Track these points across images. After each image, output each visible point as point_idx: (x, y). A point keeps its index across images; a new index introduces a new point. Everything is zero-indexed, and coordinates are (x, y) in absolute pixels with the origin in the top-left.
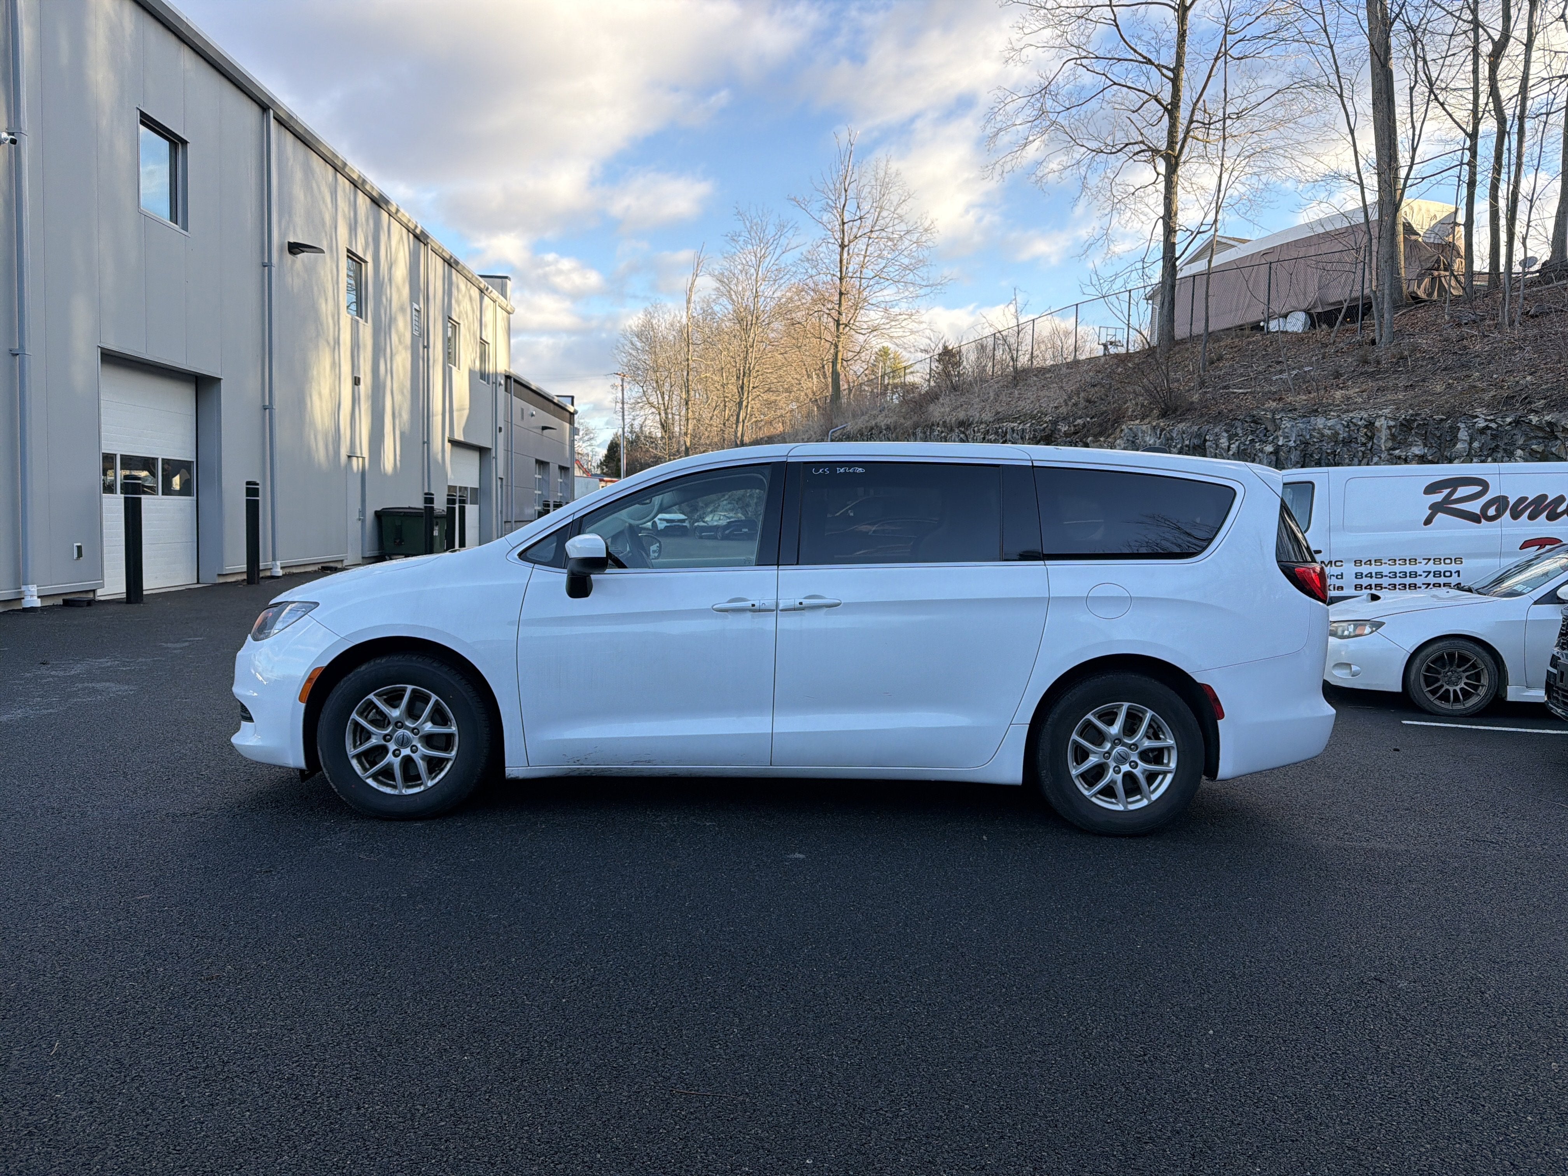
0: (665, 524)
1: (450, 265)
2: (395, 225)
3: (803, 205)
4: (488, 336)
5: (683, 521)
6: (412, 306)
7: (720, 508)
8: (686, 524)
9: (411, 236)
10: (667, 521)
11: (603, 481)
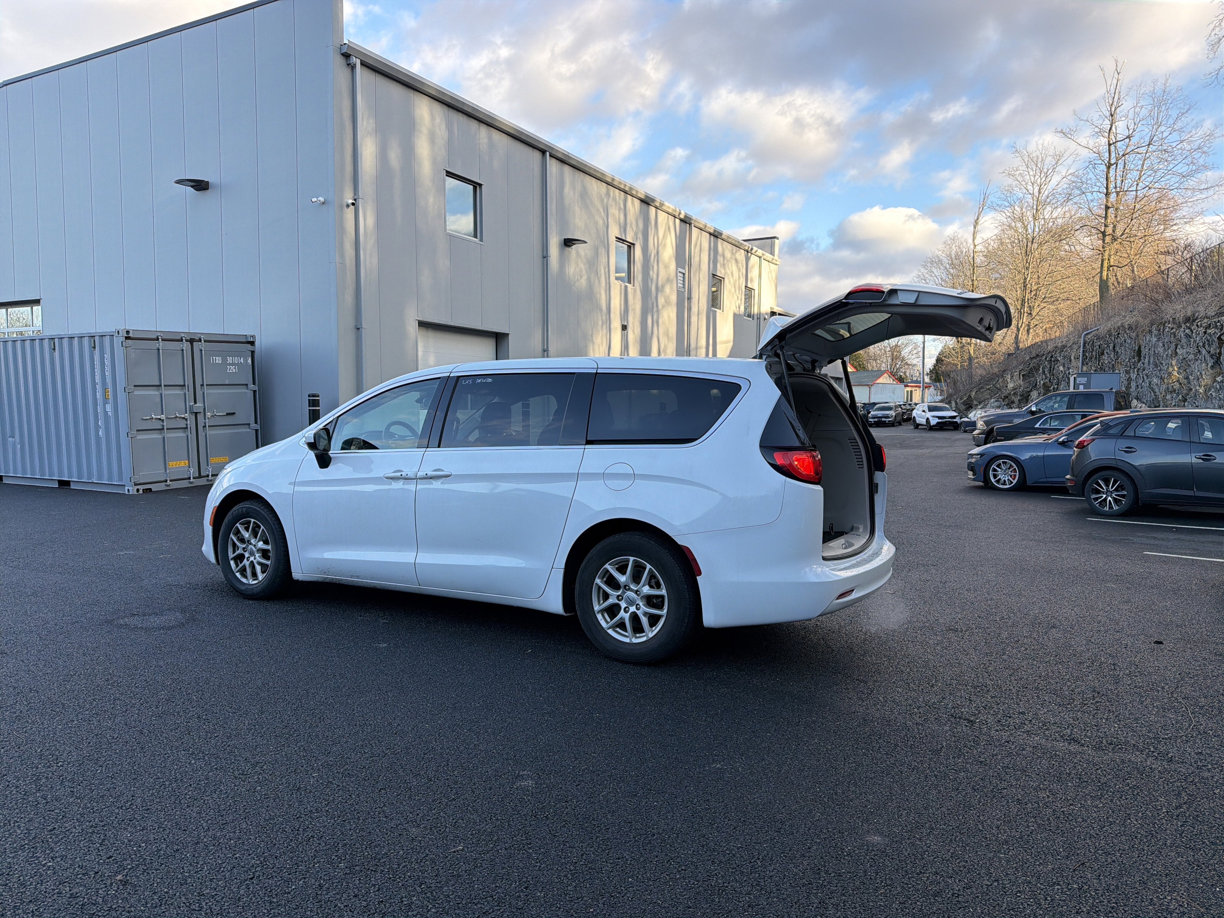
0: (937, 420)
4: (753, 284)
5: (954, 417)
7: (989, 405)
8: (957, 420)
10: (939, 418)
11: (909, 386)
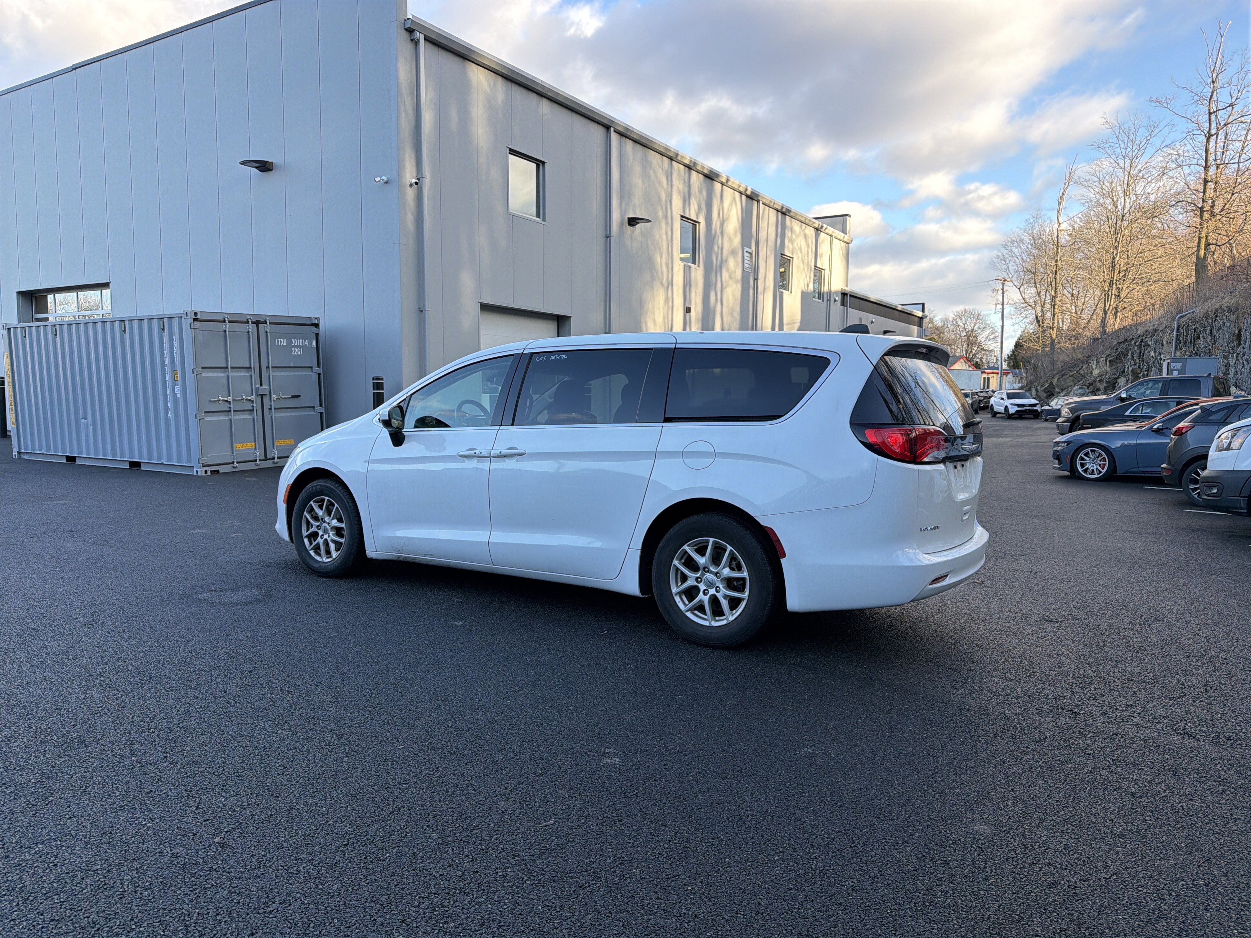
0: (1017, 408)
1: (784, 214)
2: (728, 192)
3: (1165, 105)
4: (823, 263)
6: (743, 249)
9: (744, 197)
10: (1019, 405)
11: (985, 373)
